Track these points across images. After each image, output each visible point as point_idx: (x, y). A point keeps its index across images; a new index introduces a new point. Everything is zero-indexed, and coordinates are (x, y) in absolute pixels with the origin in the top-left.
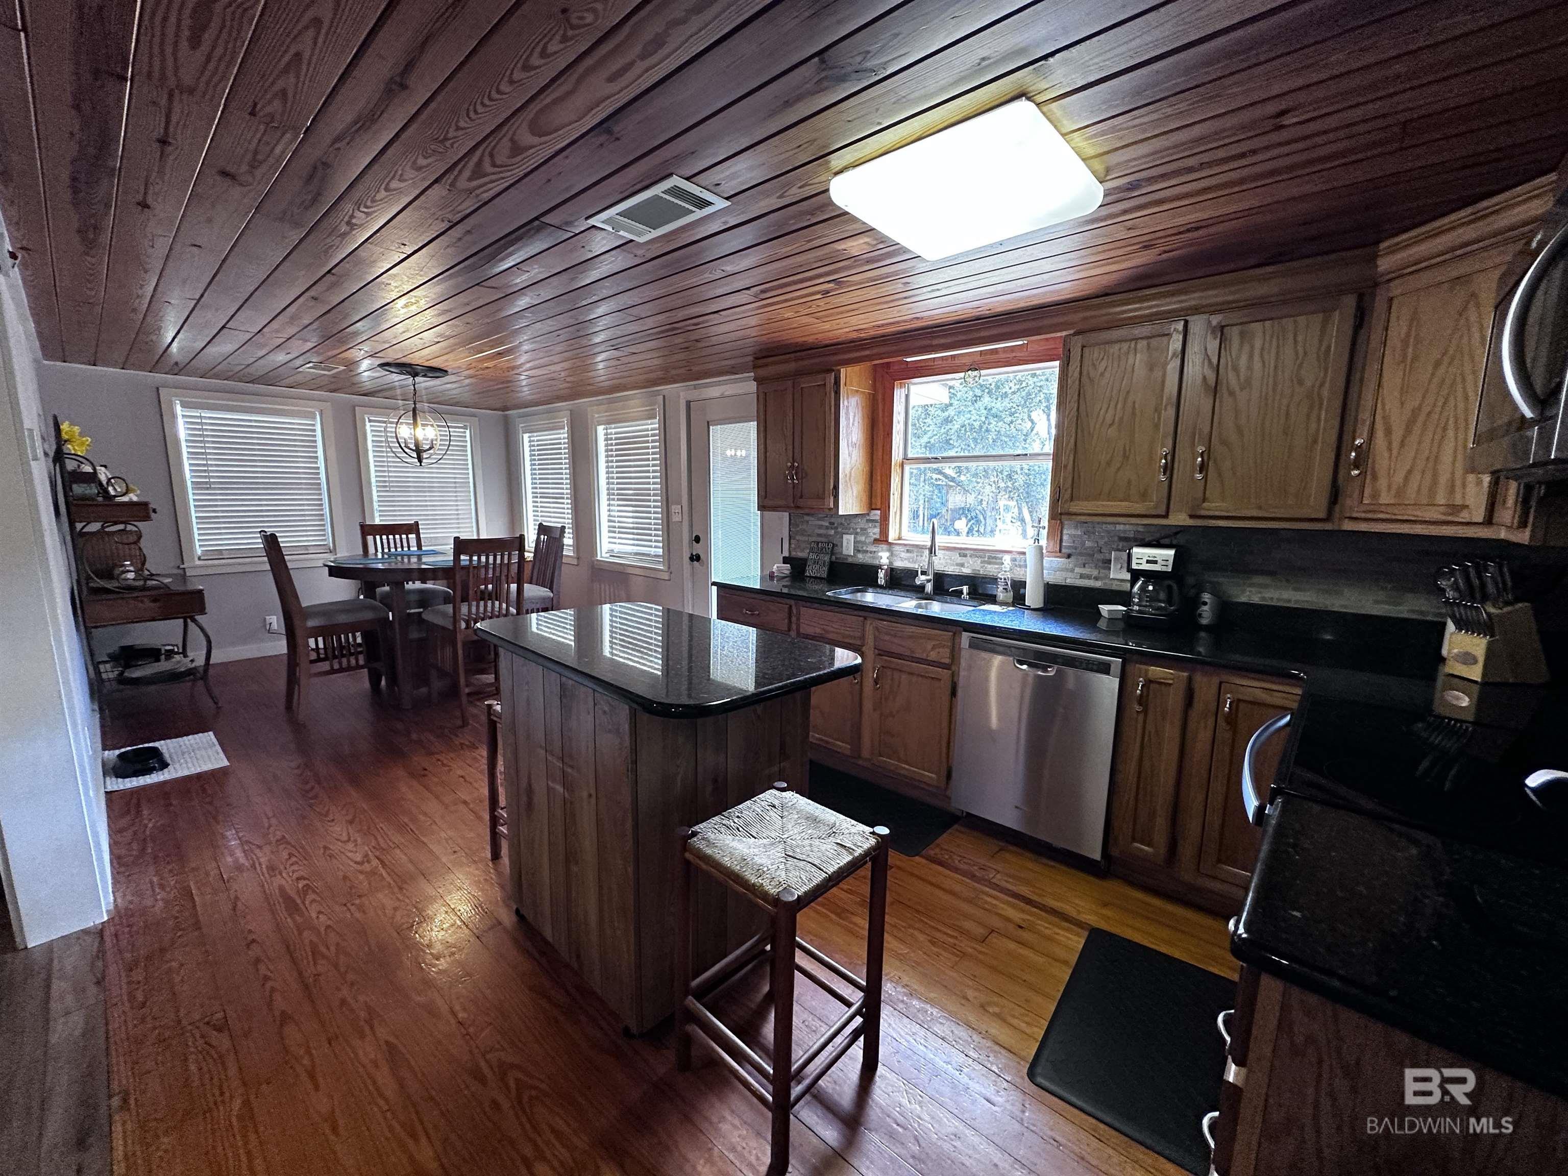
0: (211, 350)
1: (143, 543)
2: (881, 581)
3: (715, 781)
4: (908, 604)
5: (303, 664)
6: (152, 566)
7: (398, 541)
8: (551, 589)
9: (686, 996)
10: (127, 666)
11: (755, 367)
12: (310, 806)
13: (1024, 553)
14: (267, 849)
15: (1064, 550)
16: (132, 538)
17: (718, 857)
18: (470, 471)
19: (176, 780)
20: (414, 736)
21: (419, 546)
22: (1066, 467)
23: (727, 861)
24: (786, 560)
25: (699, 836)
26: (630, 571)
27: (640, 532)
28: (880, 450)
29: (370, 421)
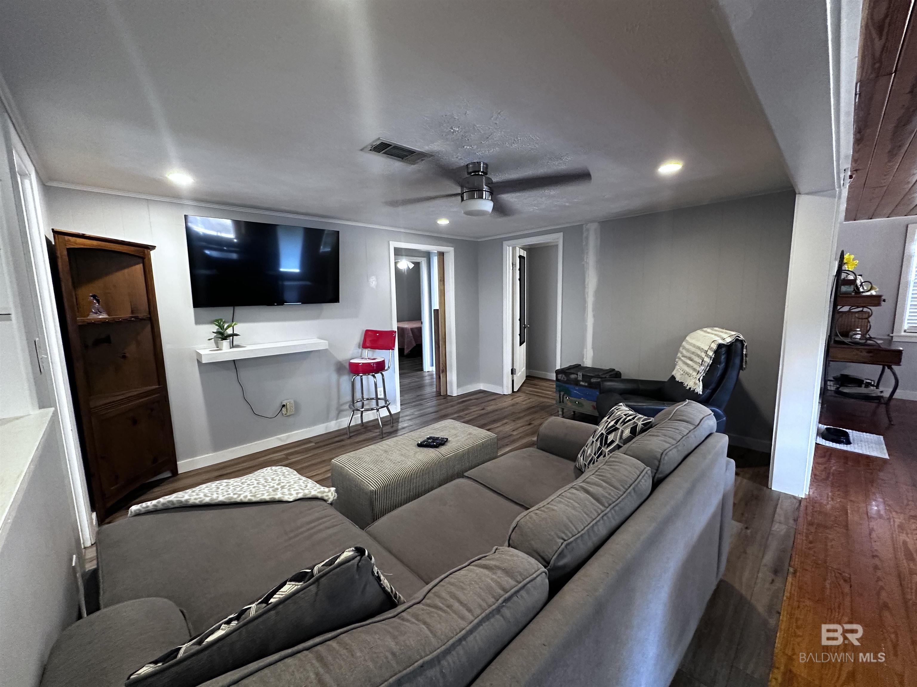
1: (871, 319)
6: (872, 333)
14: (900, 516)
16: (866, 316)
19: (853, 453)
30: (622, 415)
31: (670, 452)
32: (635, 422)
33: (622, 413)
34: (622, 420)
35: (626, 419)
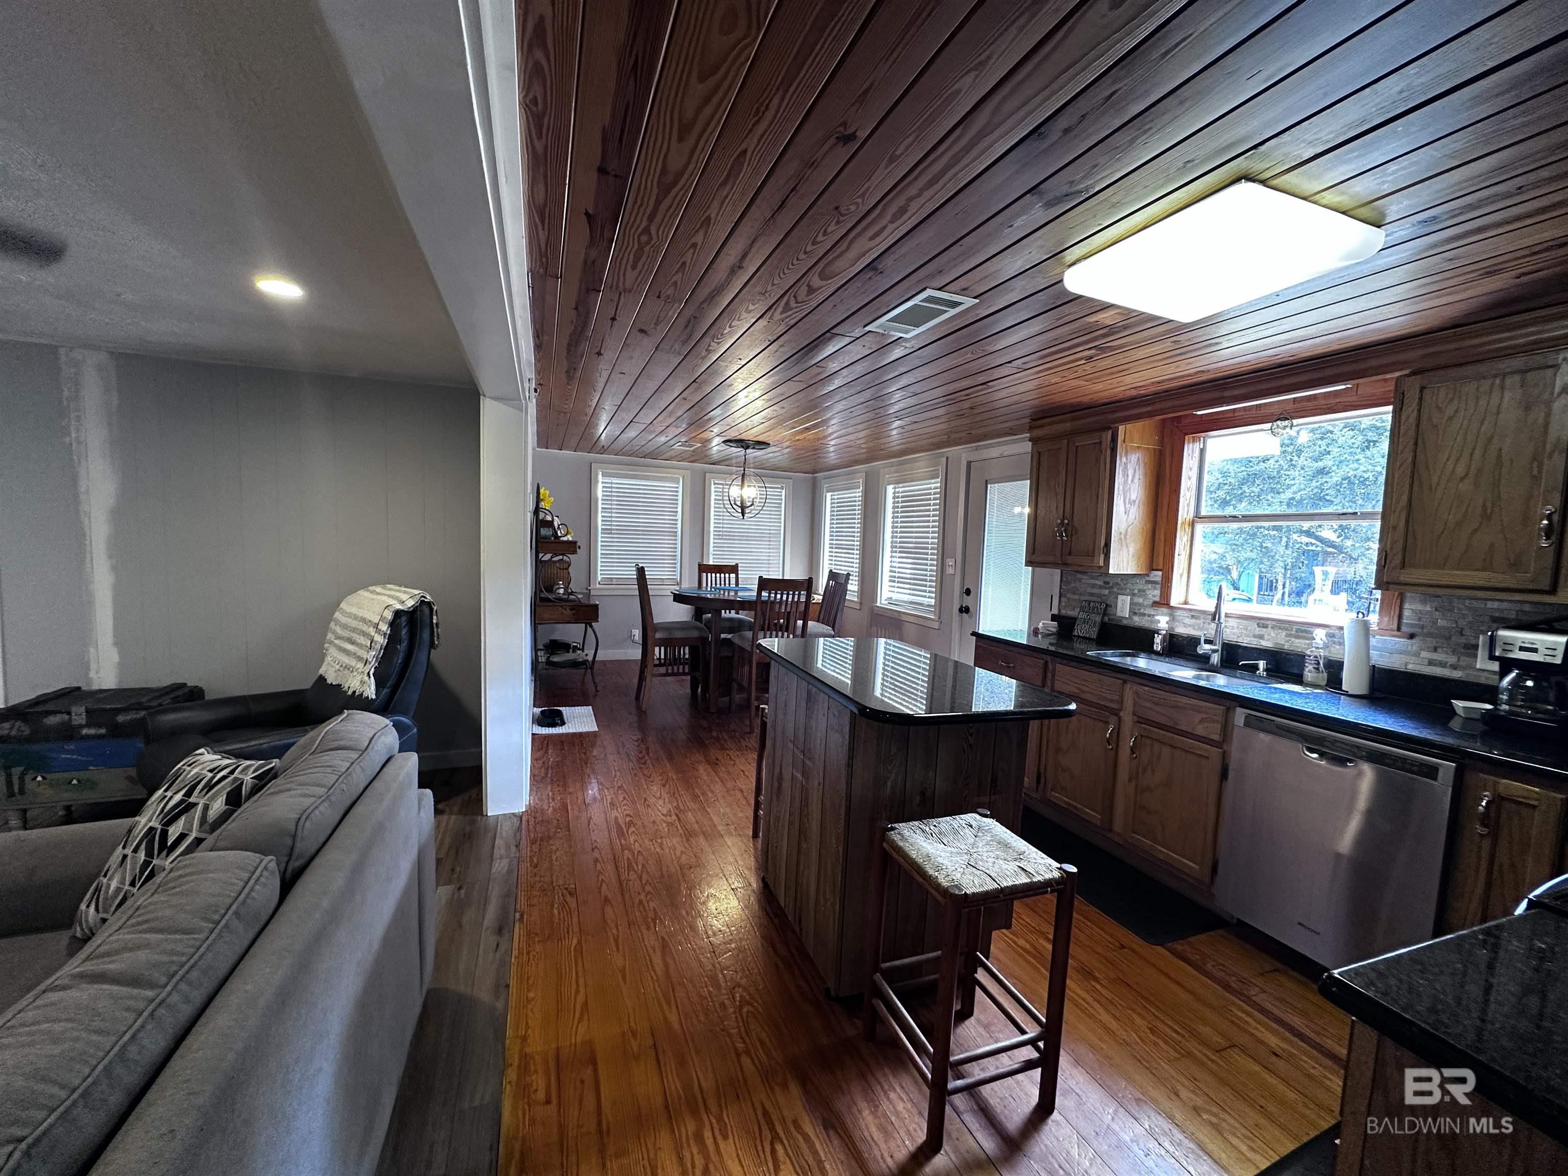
0: (624, 436)
1: (570, 570)
2: (1158, 647)
3: (923, 794)
4: (1184, 673)
5: (650, 666)
6: (573, 587)
7: (723, 579)
8: (833, 628)
9: (875, 973)
10: (552, 654)
11: (1031, 429)
12: (640, 768)
13: (1341, 628)
14: (611, 791)
15: (1404, 629)
16: (566, 566)
17: (907, 849)
18: (782, 524)
19: (567, 735)
20: (714, 734)
21: (737, 584)
22: (1394, 528)
23: (913, 854)
24: (1054, 618)
25: (896, 831)
26: (904, 618)
27: (916, 582)
28: (1165, 508)
29: (715, 484)
30: (204, 772)
31: (317, 812)
32: (236, 779)
33: (202, 770)
34: (203, 783)
35: (213, 778)
